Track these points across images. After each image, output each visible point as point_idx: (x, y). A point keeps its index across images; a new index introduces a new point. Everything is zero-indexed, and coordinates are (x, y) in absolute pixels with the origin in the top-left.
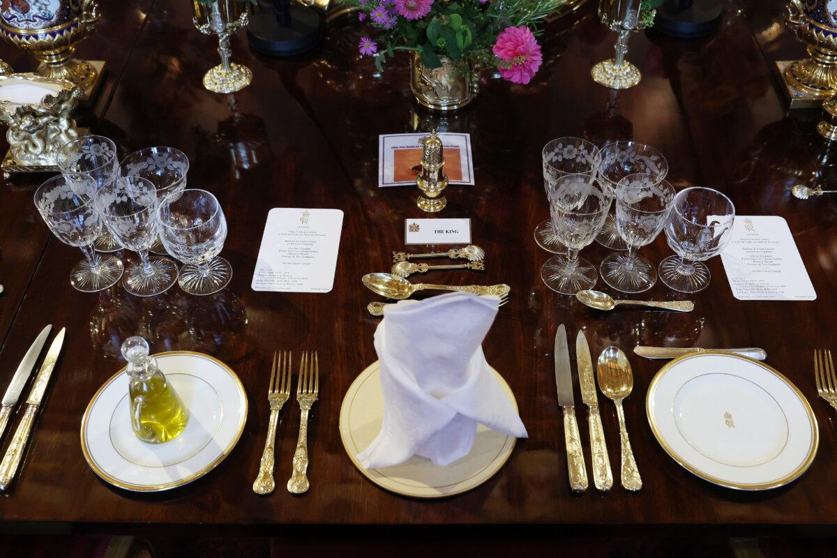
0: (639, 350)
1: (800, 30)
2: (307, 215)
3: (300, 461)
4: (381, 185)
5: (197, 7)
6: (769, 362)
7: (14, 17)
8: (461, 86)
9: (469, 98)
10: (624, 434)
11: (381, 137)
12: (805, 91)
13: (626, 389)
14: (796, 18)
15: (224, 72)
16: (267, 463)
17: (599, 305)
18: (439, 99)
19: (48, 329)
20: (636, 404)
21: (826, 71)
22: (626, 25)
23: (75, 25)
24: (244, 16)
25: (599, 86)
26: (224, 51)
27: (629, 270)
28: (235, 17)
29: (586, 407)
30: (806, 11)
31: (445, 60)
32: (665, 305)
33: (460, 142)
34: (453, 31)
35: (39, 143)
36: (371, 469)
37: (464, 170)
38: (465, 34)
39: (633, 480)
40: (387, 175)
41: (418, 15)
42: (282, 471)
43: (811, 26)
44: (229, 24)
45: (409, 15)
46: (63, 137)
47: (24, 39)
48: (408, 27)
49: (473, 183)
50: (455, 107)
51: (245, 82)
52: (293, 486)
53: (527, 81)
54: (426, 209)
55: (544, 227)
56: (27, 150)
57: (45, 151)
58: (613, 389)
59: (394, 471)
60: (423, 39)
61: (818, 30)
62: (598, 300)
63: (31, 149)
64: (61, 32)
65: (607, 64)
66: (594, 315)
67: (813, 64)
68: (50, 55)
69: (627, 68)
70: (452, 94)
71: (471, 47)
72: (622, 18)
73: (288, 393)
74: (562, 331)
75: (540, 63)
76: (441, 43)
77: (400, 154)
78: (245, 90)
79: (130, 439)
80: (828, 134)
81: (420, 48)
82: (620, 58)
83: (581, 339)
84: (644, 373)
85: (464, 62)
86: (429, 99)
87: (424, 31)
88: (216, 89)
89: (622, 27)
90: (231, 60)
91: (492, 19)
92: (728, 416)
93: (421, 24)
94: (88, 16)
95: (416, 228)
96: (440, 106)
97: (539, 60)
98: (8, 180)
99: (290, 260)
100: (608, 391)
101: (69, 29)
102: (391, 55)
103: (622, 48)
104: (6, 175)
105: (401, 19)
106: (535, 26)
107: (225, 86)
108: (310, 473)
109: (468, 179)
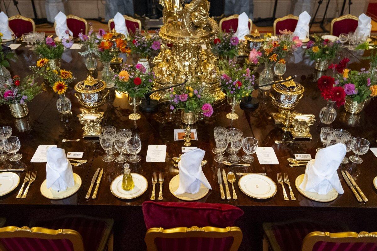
0: (237, 174)
1: (276, 105)
2: (158, 146)
3: (161, 193)
4: (175, 140)
5: (130, 99)
6: (267, 176)
7: (87, 100)
8: (193, 118)
9: (196, 121)
10: (233, 188)
11: (174, 130)
12: (279, 120)
13: (234, 180)
14: (274, 102)
15: (134, 115)
16: (153, 194)
17: (228, 164)
18: (188, 121)
19: (99, 169)
20: (236, 184)
21: (284, 115)
22: (234, 104)
23: (101, 103)
24: (141, 101)
25: (228, 119)
26: (135, 110)
27: (235, 158)
28: (139, 101)
29: (225, 184)
30: (276, 101)
31: (190, 112)
32: (243, 165)
33: (194, 131)
34: (192, 104)
35: (92, 129)
36: (177, 195)
37: (195, 137)
38: (195, 105)
39: (235, 197)
40: (176, 138)
41: (184, 100)
42: (157, 195)
43: (278, 104)
44: (138, 103)
45: (182, 100)
46: (98, 128)
47: (89, 106)
48: (181, 104)
49: (197, 140)
50: (192, 123)
51: (139, 117)
52: (160, 199)
53: (210, 116)
54: (186, 145)
55: (215, 149)
56: (89, 131)
57: (94, 132)
58: (231, 180)
59: (182, 195)
60: (185, 106)
61: (279, 105)
62: (227, 163)
63: (90, 131)
64: (97, 104)
65: (230, 114)
66: (227, 166)
67: (280, 113)
68: (92, 110)
69: (235, 115)
70: (191, 120)
71: (196, 108)
72: (233, 102)
73: (157, 181)
74: (219, 169)
75: (213, 112)
76: (190, 107)
77: (179, 134)
78: (139, 120)
79: (122, 190)
80: (284, 130)
81: (184, 109)
82: (233, 112)
83: (224, 171)
84: (238, 178)
85: (195, 112)
86: (186, 121)
87: (185, 104)
88: (132, 119)
89: (233, 104)
90: (136, 112)
91: (201, 102)
92: (257, 186)
93: (185, 103)
94: (104, 101)
95: (184, 149)
96: (188, 123)
97: (213, 111)
98: (83, 139)
99: (155, 156)
100: (230, 180)
101: (99, 104)
102: (177, 110)
103: (233, 110)
104: (83, 137)
105: (180, 101)
106: (212, 104)
107: (135, 118)
108: (163, 196)
109: (196, 139)
